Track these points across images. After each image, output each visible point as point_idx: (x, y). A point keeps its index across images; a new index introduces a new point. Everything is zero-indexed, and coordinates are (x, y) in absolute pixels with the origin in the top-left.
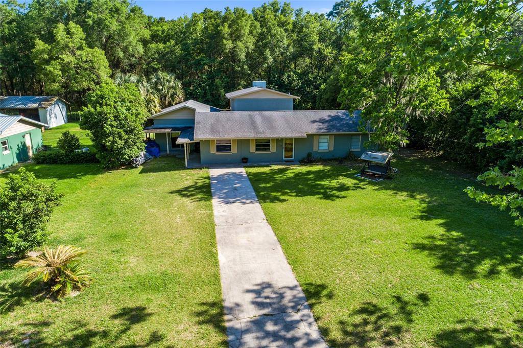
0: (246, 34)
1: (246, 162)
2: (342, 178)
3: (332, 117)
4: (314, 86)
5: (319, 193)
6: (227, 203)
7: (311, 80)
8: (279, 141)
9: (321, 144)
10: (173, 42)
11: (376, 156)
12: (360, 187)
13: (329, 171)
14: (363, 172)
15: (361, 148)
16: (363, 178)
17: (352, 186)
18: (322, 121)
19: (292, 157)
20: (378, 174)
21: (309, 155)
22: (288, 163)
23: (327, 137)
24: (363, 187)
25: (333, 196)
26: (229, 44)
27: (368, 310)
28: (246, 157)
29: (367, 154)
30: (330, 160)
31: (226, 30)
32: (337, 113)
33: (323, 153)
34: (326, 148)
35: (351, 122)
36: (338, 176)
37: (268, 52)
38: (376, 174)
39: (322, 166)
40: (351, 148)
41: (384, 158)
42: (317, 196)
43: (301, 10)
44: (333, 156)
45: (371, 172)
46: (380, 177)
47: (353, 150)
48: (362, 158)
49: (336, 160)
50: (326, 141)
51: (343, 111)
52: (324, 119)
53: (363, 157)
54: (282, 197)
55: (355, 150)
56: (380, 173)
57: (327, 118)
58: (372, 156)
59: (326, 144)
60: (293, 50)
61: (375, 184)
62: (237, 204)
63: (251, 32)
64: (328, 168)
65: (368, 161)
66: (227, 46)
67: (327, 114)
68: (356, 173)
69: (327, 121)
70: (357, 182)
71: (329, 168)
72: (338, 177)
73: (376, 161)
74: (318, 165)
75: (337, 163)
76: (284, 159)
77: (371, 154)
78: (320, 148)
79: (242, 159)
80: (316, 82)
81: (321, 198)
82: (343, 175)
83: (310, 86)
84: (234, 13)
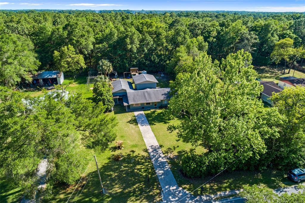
0: (136, 41)
5: (163, 121)
6: (142, 126)
7: (163, 59)
8: (153, 103)
18: (165, 94)
19: (157, 106)
21: (161, 105)
25: (166, 122)
27: (169, 149)
28: (144, 107)
42: (163, 123)
54: (155, 123)
60: (155, 46)
62: (144, 126)
67: (167, 91)
69: (167, 94)
76: (154, 107)
78: (165, 103)
79: (142, 107)
81: (164, 123)
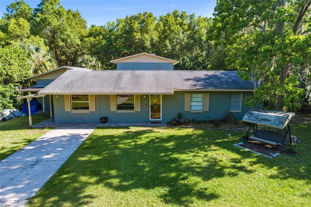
0: (152, 29)
1: (105, 122)
2: (215, 148)
3: (209, 76)
4: (203, 66)
7: (200, 62)
8: (144, 98)
9: (193, 104)
10: (101, 37)
11: (267, 118)
12: (242, 169)
13: (198, 136)
14: (246, 140)
15: (242, 109)
16: (247, 150)
17: (229, 164)
18: (197, 80)
19: (160, 118)
20: (270, 145)
21: (180, 116)
22: (153, 125)
23: (200, 95)
24: (250, 168)
26: (138, 36)
28: (106, 116)
29: (252, 114)
30: (204, 122)
31: (136, 25)
32: (215, 73)
33: (197, 114)
34: (200, 108)
35: (230, 80)
36: (209, 144)
37: (167, 42)
38: (267, 144)
39: (192, 129)
40: (230, 109)
41: (281, 121)
43: (193, 15)
44: (208, 117)
45: (258, 140)
46: (274, 149)
47: (232, 111)
48: (244, 120)
49: (211, 122)
50: (200, 100)
51: (222, 71)
52: (200, 78)
53: (246, 118)
55: (235, 111)
56: (275, 144)
57: (203, 77)
58: (260, 118)
59: (201, 104)
60: (186, 41)
61: (270, 164)
63: (156, 29)
64: (198, 132)
65: (253, 124)
66: (136, 37)
67: (204, 74)
68: (235, 141)
69: (203, 79)
70: (237, 156)
71: (201, 132)
72: (209, 147)
73: (267, 124)
74: (187, 128)
75: (212, 126)
76: (150, 120)
77: (258, 115)
78: (193, 108)
79: (101, 119)
80: (204, 64)
82: (217, 144)
83: (199, 66)
84: (144, 15)
